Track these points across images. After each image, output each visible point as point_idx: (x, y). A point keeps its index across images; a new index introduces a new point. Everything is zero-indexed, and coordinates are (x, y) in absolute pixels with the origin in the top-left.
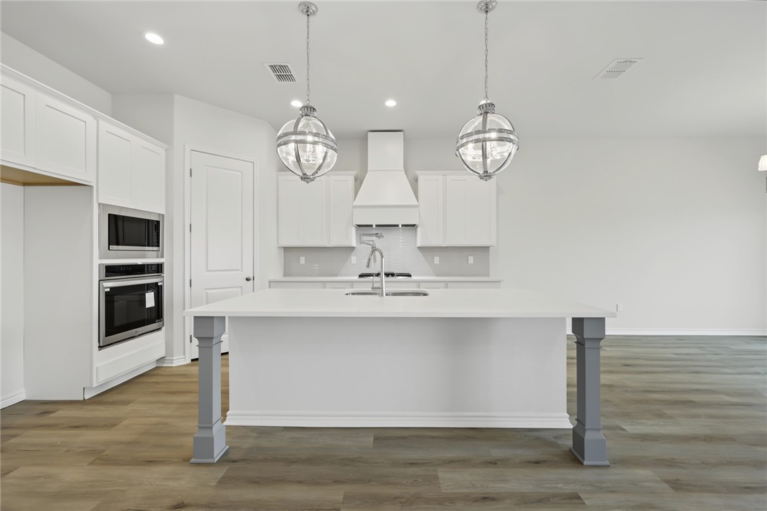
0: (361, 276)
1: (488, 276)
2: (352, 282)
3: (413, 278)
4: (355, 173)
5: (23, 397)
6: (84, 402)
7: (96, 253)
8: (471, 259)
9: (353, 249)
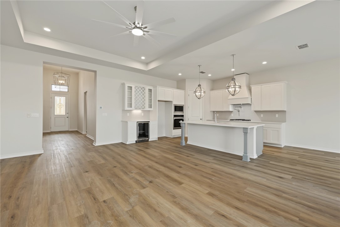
0: (231, 120)
2: (227, 122)
3: (251, 121)
5: (165, 136)
7: (173, 113)
8: (277, 116)
9: (232, 112)
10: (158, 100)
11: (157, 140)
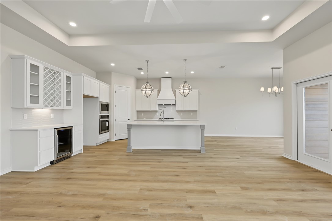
0: (159, 119)
1: (197, 119)
3: (174, 119)
4: (158, 89)
6: (97, 146)
7: (99, 113)
8: (192, 114)
9: (157, 111)
10: (83, 95)
11: (82, 152)
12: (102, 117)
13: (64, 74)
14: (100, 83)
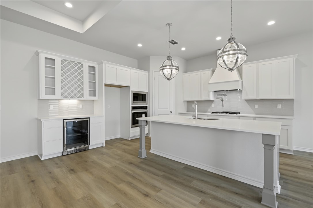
0: (213, 113)
2: (208, 115)
4: (212, 69)
5: (120, 137)
6: (129, 140)
7: (131, 103)
8: (279, 106)
9: (213, 101)
10: (105, 84)
11: (104, 146)
12: (134, 108)
13: (86, 65)
14: (132, 70)
